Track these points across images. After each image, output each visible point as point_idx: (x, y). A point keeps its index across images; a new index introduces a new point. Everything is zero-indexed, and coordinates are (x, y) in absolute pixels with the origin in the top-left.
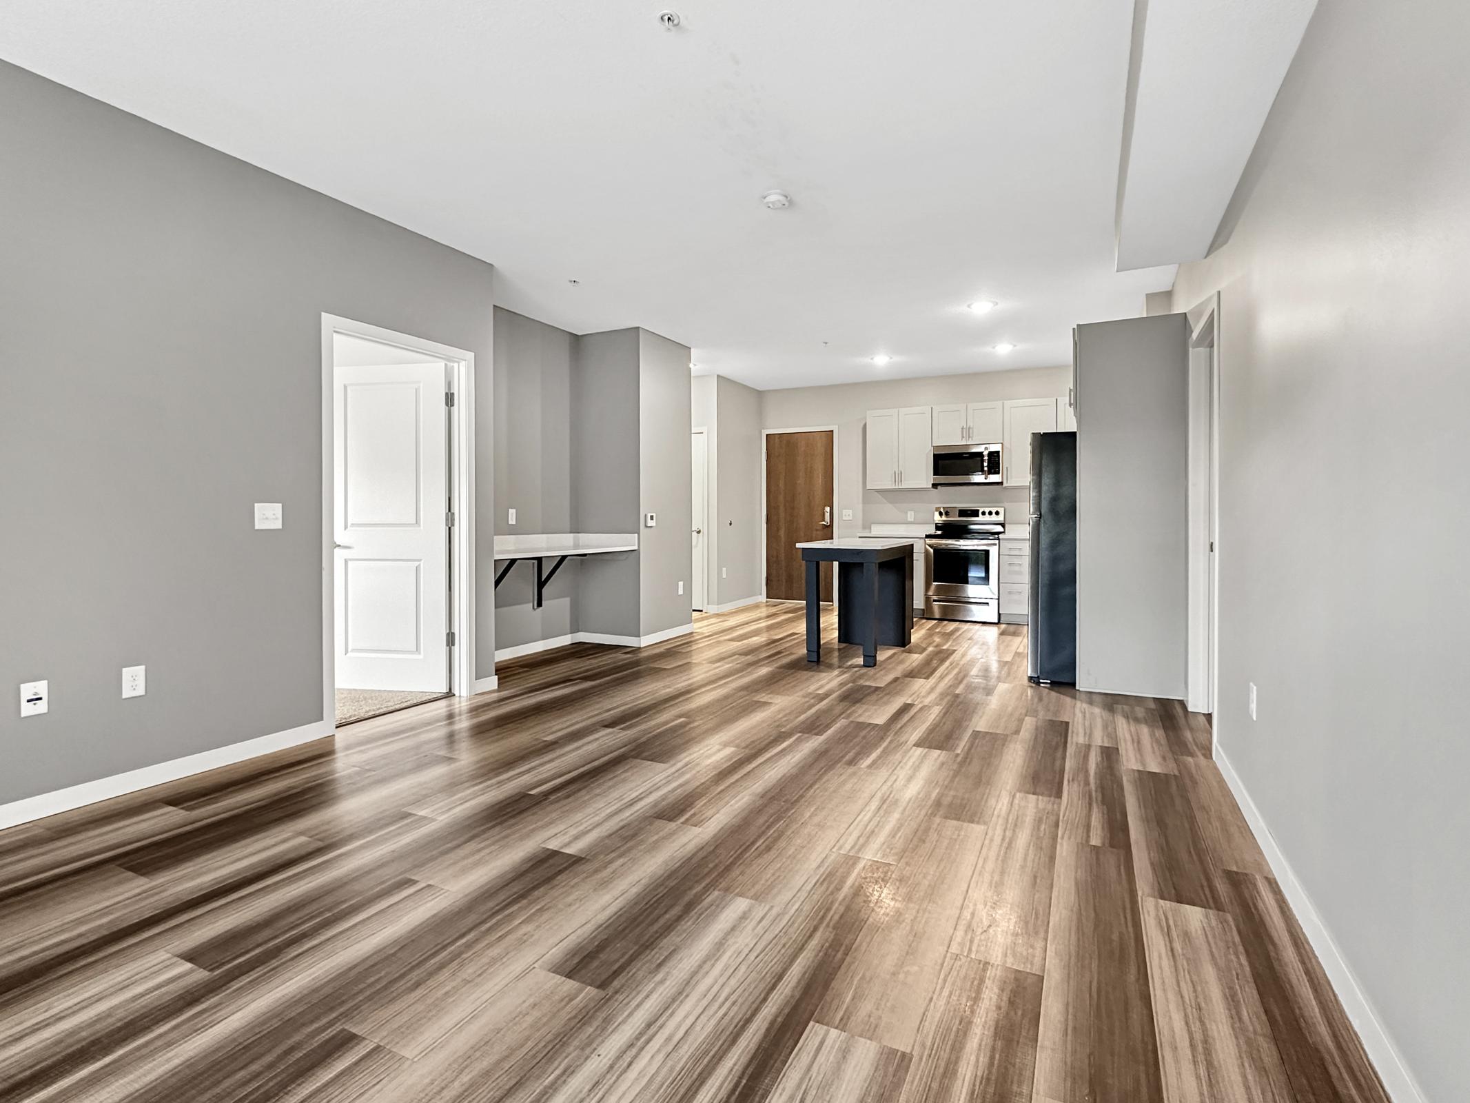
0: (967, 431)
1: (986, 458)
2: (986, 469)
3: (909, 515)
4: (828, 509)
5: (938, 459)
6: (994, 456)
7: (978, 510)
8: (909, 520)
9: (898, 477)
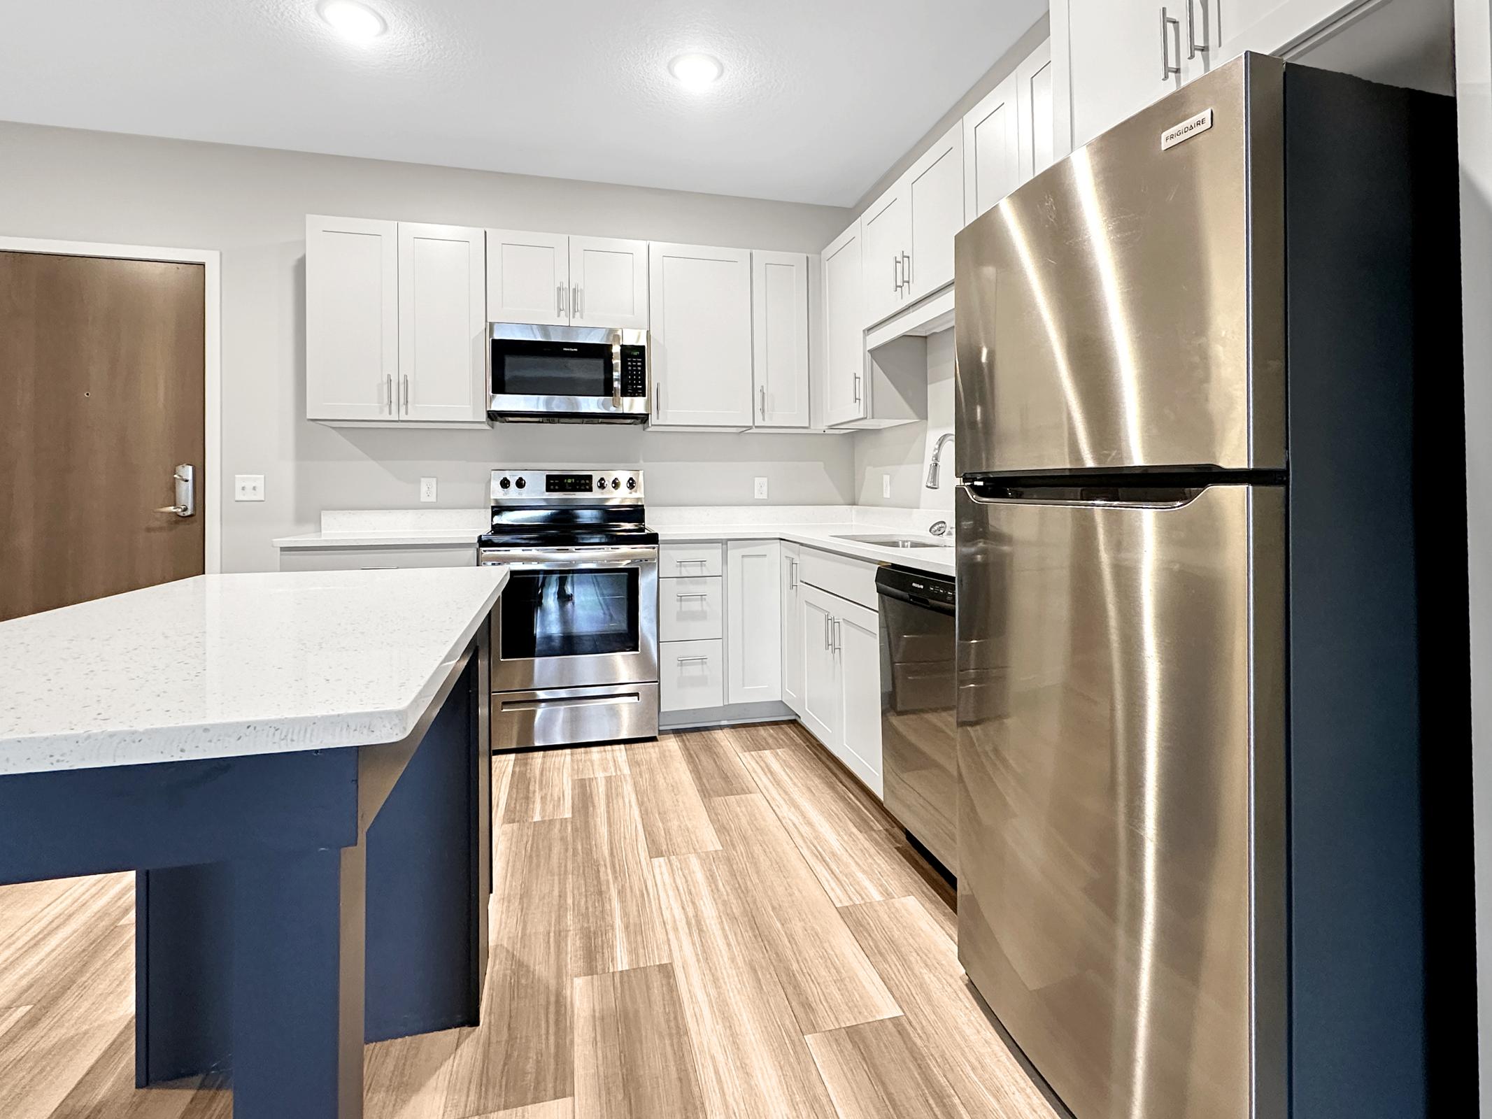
0: (570, 298)
1: (617, 361)
2: (617, 385)
3: (424, 488)
4: (188, 472)
5: (502, 351)
6: (635, 356)
7: (590, 477)
8: (424, 498)
9: (399, 390)
